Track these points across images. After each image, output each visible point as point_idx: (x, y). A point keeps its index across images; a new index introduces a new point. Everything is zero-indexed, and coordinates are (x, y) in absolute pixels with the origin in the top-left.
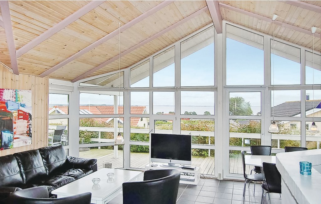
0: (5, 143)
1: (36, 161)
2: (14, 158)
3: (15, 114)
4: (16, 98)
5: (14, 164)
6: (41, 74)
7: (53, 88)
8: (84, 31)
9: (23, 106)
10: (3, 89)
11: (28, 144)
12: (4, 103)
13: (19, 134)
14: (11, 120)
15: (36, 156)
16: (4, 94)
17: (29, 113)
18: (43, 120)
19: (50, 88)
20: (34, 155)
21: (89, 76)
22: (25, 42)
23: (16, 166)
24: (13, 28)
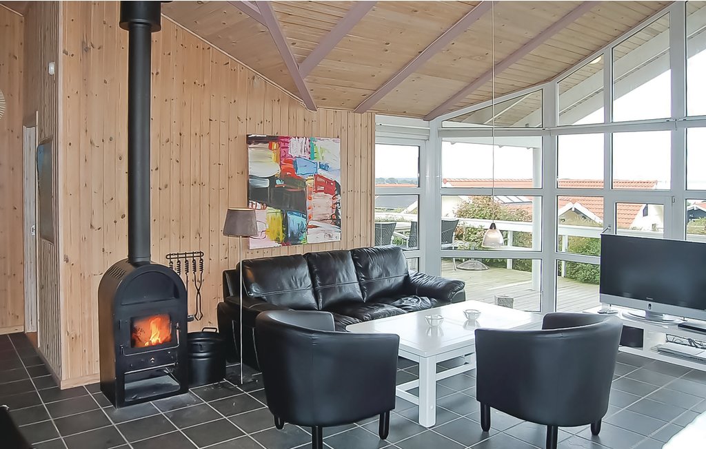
0: (292, 233)
1: (342, 270)
2: (304, 260)
3: (310, 183)
4: (311, 151)
5: (304, 271)
6: (359, 108)
7: (383, 134)
8: (416, 9)
9: (325, 167)
10: (287, 138)
11: (334, 239)
12: (291, 162)
13: (316, 219)
14: (303, 193)
15: (343, 262)
16: (290, 146)
17: (335, 181)
18: (363, 195)
19: (377, 134)
20: (341, 261)
21: (462, 104)
22: (310, 46)
23: (306, 275)
24: (281, 24)
